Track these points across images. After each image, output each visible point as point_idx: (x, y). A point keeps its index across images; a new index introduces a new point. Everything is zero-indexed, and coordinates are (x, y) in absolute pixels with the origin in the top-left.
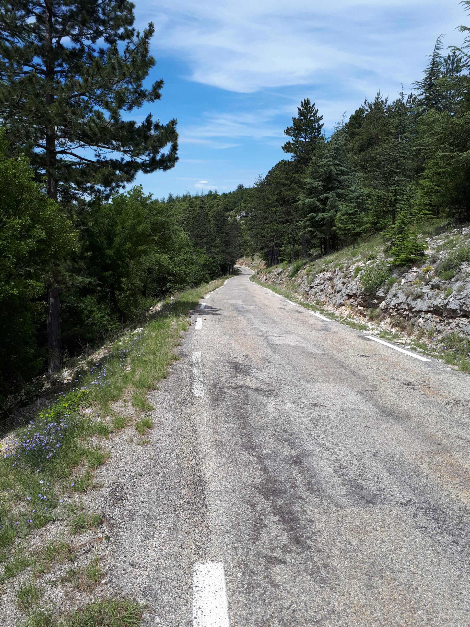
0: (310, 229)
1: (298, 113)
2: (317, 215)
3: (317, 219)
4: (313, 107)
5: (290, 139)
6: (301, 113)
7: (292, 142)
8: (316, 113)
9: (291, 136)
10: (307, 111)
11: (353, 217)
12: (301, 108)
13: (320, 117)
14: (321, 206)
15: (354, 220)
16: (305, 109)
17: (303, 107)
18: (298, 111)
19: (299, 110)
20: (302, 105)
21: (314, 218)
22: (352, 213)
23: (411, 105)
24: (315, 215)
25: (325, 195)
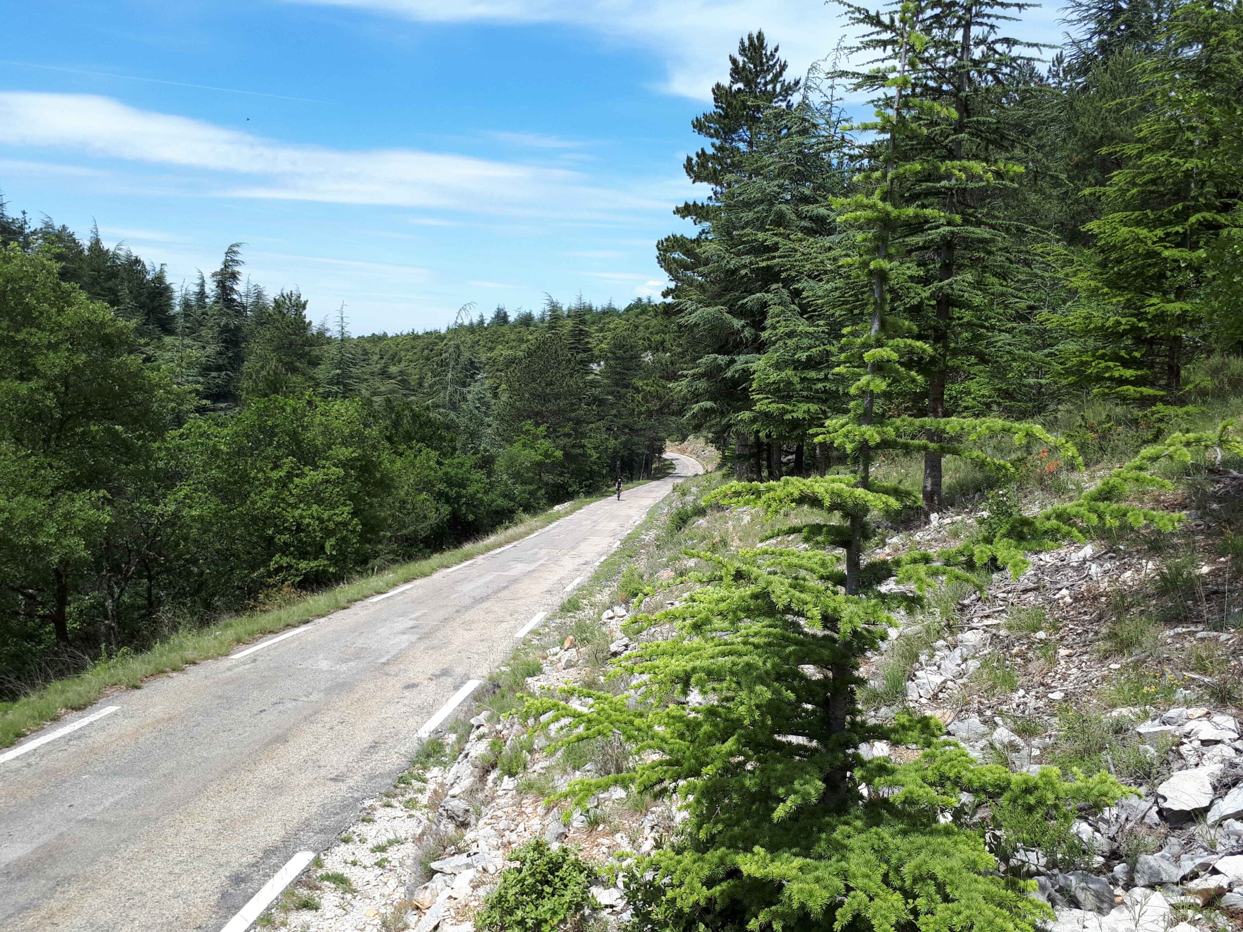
0: (709, 404)
1: (729, 71)
2: (733, 361)
3: (729, 374)
4: (772, 55)
5: (707, 144)
6: (737, 72)
7: (710, 151)
8: (780, 74)
9: (712, 136)
10: (755, 67)
11: (813, 374)
12: (740, 59)
13: (792, 82)
14: (747, 333)
15: (820, 386)
16: (751, 59)
17: (746, 56)
18: (730, 65)
19: (734, 61)
20: (743, 50)
21: (720, 369)
22: (809, 358)
23: (1060, 83)
24: (722, 359)
25: (758, 295)
